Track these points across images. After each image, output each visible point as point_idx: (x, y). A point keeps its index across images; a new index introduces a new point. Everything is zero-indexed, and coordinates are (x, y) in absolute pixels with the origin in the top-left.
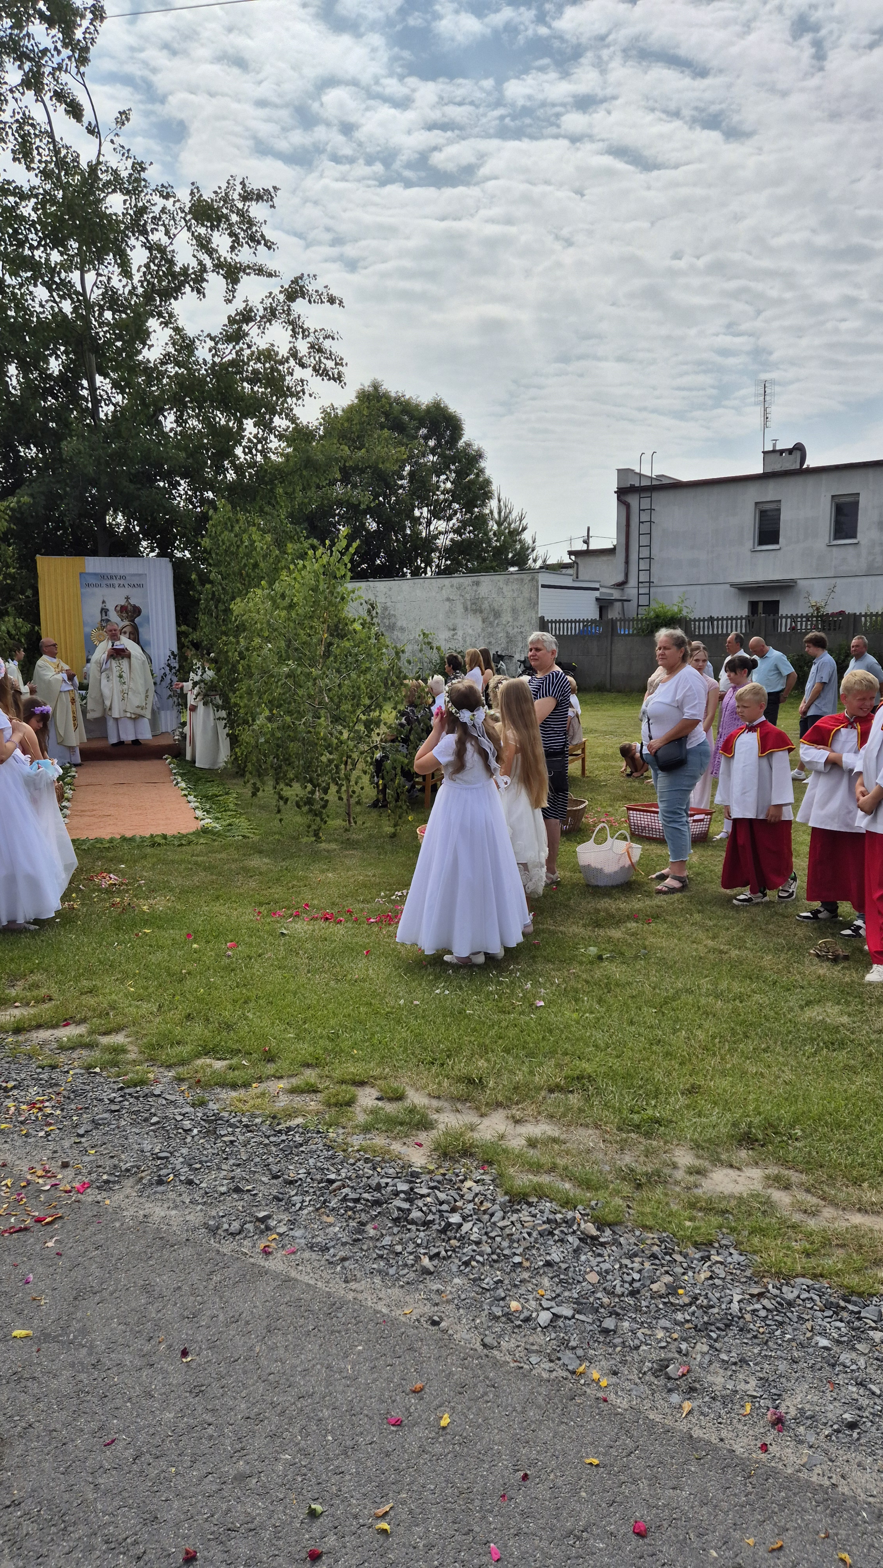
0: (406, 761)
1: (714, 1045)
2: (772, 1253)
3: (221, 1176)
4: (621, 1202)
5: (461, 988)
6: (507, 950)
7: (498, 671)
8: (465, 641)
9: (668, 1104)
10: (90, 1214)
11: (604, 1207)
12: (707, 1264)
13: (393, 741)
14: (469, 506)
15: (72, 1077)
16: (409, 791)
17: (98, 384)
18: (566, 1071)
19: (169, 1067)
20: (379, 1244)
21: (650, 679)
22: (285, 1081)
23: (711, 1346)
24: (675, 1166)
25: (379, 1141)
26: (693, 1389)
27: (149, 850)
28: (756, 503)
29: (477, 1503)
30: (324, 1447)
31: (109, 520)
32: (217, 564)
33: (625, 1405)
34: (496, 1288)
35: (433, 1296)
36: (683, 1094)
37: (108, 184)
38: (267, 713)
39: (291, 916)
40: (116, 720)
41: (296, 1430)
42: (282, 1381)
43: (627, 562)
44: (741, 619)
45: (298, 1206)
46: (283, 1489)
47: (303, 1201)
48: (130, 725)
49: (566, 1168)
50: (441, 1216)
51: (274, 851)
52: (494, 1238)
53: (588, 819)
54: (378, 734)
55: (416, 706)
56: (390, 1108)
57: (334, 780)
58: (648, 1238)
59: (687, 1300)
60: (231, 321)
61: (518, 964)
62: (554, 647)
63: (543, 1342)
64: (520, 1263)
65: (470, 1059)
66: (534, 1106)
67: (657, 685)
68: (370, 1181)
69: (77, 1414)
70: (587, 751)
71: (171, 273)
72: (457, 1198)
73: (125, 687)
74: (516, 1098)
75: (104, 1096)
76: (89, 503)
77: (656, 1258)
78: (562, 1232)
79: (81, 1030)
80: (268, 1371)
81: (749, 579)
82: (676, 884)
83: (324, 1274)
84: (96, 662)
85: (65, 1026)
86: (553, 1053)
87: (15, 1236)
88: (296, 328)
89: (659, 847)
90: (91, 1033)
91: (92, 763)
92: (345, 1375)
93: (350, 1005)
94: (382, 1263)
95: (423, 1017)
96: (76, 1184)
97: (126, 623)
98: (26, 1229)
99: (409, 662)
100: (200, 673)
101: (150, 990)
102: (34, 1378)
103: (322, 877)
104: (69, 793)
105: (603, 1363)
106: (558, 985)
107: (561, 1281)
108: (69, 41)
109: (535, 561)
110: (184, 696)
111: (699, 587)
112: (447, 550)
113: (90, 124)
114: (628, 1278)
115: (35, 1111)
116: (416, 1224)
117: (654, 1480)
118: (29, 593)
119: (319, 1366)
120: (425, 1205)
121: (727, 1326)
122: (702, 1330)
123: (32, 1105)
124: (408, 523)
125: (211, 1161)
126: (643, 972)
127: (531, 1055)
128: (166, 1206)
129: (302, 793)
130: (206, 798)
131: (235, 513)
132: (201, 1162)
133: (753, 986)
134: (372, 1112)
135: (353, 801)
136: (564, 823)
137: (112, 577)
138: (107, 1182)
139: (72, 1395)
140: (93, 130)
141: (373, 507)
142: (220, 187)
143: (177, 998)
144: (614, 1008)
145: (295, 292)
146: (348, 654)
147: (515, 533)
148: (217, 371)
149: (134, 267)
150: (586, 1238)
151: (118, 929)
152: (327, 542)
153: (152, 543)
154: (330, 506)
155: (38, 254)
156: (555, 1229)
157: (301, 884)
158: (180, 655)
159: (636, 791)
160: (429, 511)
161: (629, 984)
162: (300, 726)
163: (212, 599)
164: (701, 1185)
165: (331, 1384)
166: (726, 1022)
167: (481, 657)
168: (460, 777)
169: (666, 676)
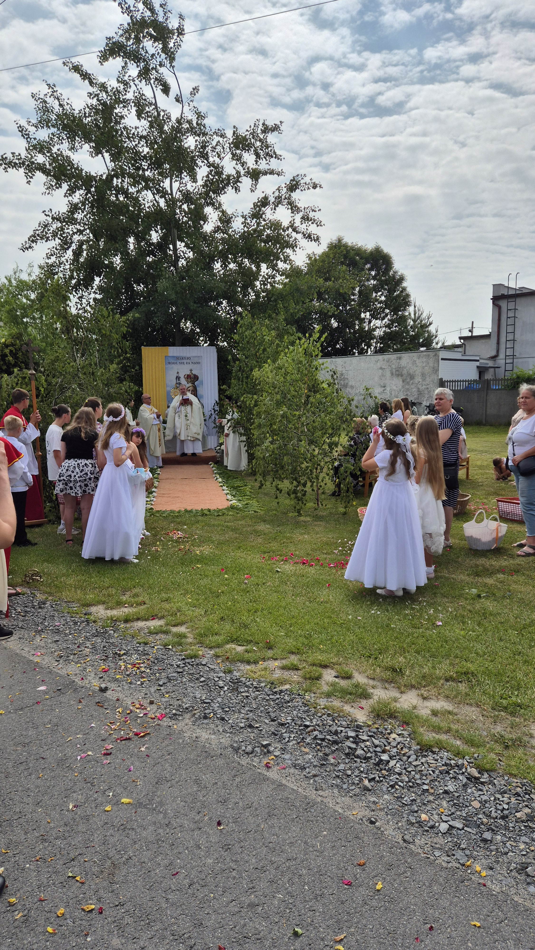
0: (353, 468)
3: (241, 717)
4: (494, 756)
5: (388, 611)
6: (418, 588)
8: (391, 394)
9: (526, 694)
10: (165, 733)
11: (483, 759)
13: (345, 455)
14: (395, 311)
15: (156, 651)
16: (355, 486)
17: (178, 247)
18: (458, 668)
19: (211, 648)
20: (336, 769)
21: (513, 418)
22: (279, 662)
24: (532, 736)
25: (337, 703)
27: (200, 518)
29: (400, 941)
30: (303, 893)
31: (182, 325)
32: (243, 349)
33: (498, 889)
34: (411, 805)
35: (371, 805)
37: (186, 131)
38: (270, 439)
39: (282, 560)
40: (182, 442)
41: (286, 880)
42: (277, 848)
43: (498, 343)
45: (287, 739)
46: (277, 916)
47: (290, 737)
48: (190, 444)
49: (457, 731)
50: (376, 755)
51: (272, 521)
52: (410, 772)
53: (471, 507)
54: (337, 451)
55: (360, 434)
56: (343, 683)
57: (309, 479)
58: (513, 782)
60: (255, 205)
61: (424, 597)
62: (452, 398)
63: (443, 843)
64: (428, 790)
65: (393, 656)
66: (435, 689)
67: (519, 422)
68: (331, 728)
69: (157, 853)
70: (470, 463)
71: (220, 179)
72: (386, 744)
73: (189, 422)
74: (424, 683)
75: (174, 663)
76: (171, 316)
77: (519, 796)
78: (455, 772)
79: (161, 622)
80: (269, 841)
82: (531, 551)
83: (303, 784)
84: (173, 408)
85: (152, 620)
86: (448, 656)
87: (123, 742)
88: (294, 208)
89: (519, 526)
90: (167, 624)
91: (169, 466)
92: (316, 849)
93: (318, 617)
94: (338, 781)
95: (364, 628)
96: (158, 715)
97: (190, 385)
98: (129, 739)
99: (357, 407)
100: (231, 414)
101: (200, 601)
102: (133, 829)
103: (301, 538)
105: (483, 861)
106: (451, 612)
107: (454, 804)
108: (165, 49)
109: (437, 344)
110: (222, 428)
112: (381, 338)
113: (177, 95)
114: (500, 807)
115: (136, 669)
116: (360, 758)
118: (137, 368)
119: (299, 842)
120: (366, 747)
123: (134, 665)
124: (357, 322)
125: (235, 707)
126: (509, 607)
127: (433, 656)
128: (208, 732)
129: (291, 487)
130: (233, 488)
131: (253, 319)
132: (229, 707)
134: (332, 685)
135: (320, 491)
136: (456, 509)
137: (183, 359)
138: (175, 715)
139: (155, 842)
140: (178, 99)
141: (336, 313)
142: (250, 127)
143: (216, 607)
144: (489, 629)
145: (293, 186)
146: (320, 403)
147: (424, 327)
148: (245, 236)
149: (199, 177)
150: (470, 778)
151: (182, 564)
152: (307, 335)
153: (206, 338)
154: (310, 314)
155: (147, 173)
156: (450, 770)
157: (289, 541)
158: (220, 403)
159: (503, 489)
160: (370, 315)
161: (499, 614)
162: (290, 446)
163: (239, 370)
165: (307, 854)
167: (402, 404)
168: (391, 477)
169: (526, 416)
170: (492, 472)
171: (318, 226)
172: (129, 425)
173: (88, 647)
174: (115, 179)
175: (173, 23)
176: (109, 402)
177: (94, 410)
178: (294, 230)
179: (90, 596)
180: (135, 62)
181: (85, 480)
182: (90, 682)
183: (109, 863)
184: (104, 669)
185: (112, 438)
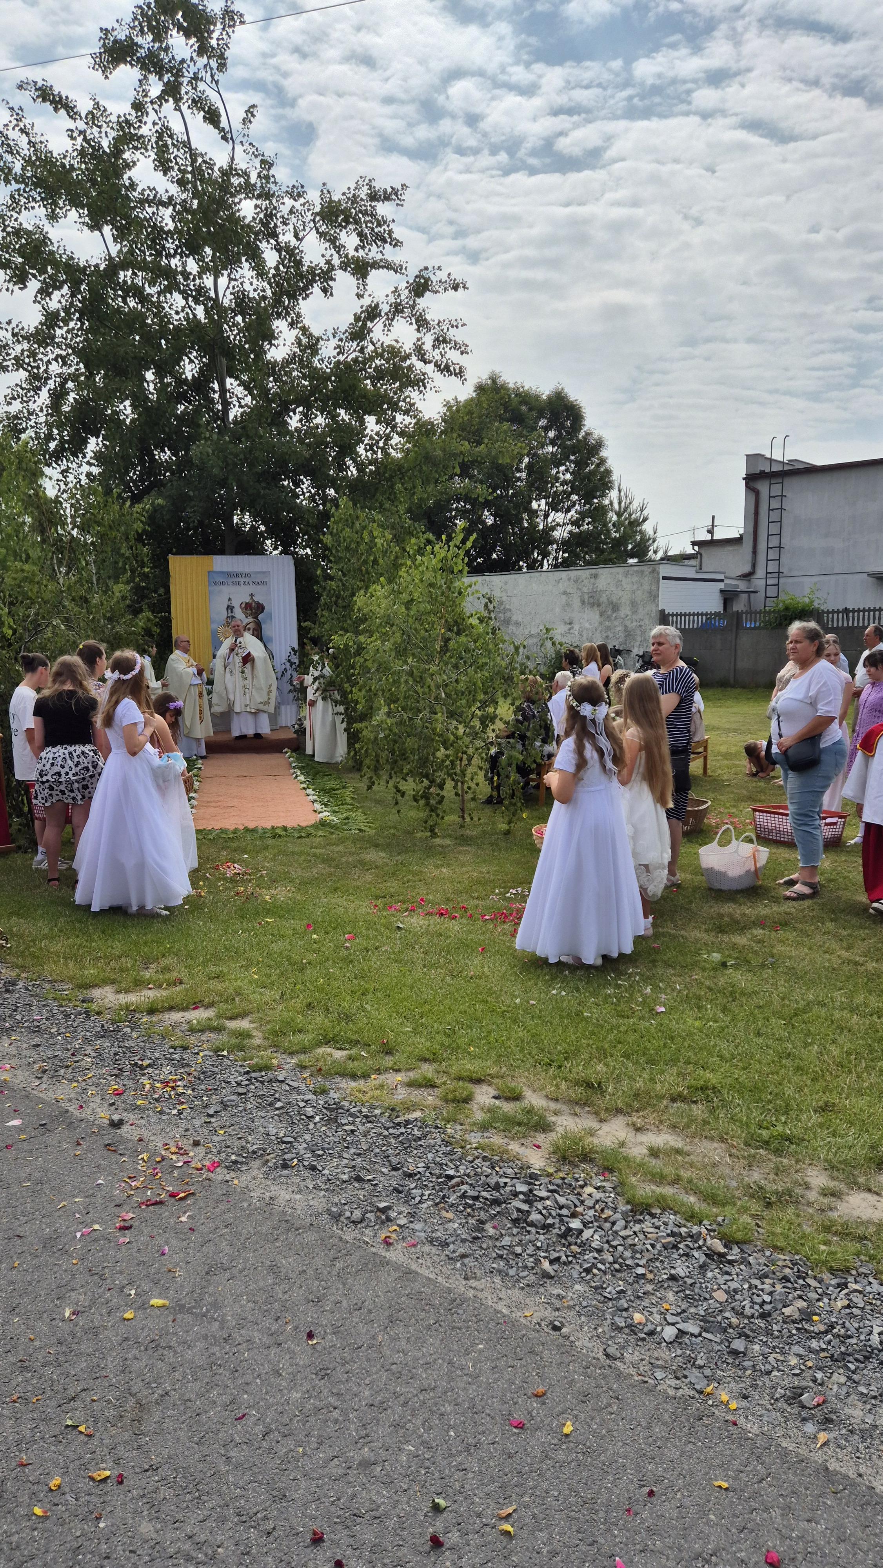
0: (521, 758)
1: (850, 1062)
3: (343, 1164)
4: (749, 1220)
5: (578, 990)
7: (619, 666)
8: (581, 635)
9: (800, 1121)
10: (220, 1192)
11: (731, 1224)
12: (845, 1291)
13: (508, 737)
14: (588, 497)
15: (201, 1059)
16: (523, 788)
17: (228, 386)
18: (690, 1080)
19: (292, 1054)
20: (498, 1244)
21: (779, 675)
22: (403, 1074)
23: (849, 1378)
24: (807, 1187)
25: (497, 1140)
26: (828, 1421)
27: (270, 842)
29: (601, 1514)
30: (446, 1442)
31: (236, 519)
32: (338, 561)
33: (755, 1429)
34: (618, 1298)
35: (553, 1300)
36: (815, 1111)
37: (240, 188)
38: (385, 708)
39: (407, 910)
40: (239, 714)
41: (419, 1422)
42: (405, 1372)
43: (755, 552)
44: (880, 609)
45: (418, 1199)
46: (407, 1480)
47: (423, 1195)
48: (250, 719)
49: (690, 1181)
50: (561, 1221)
51: (389, 845)
52: (616, 1247)
53: (711, 820)
55: (533, 702)
56: (508, 1107)
57: (449, 775)
58: (779, 1259)
59: (822, 1328)
60: (357, 318)
61: (637, 967)
62: (678, 641)
63: (668, 1358)
64: (644, 1275)
65: (588, 1063)
66: (655, 1115)
67: (788, 681)
68: (488, 1180)
69: (211, 1385)
70: (709, 749)
71: (299, 273)
72: (578, 1203)
73: (247, 682)
74: (636, 1105)
75: (231, 1079)
76: (218, 503)
77: (789, 1281)
78: (687, 1246)
79: (210, 1013)
80: (391, 1361)
82: (806, 890)
83: (444, 1270)
85: (195, 1009)
86: (674, 1061)
87: (151, 1208)
88: (422, 323)
89: (787, 850)
90: (219, 1016)
91: (216, 755)
92: (466, 1372)
93: (465, 1002)
94: (502, 1263)
95: (540, 1017)
96: (207, 1163)
97: (250, 619)
98: (161, 1203)
99: (528, 657)
100: (319, 668)
101: (273, 978)
102: (170, 1347)
103: (436, 873)
104: (196, 785)
105: (732, 1385)
106: (680, 991)
107: (686, 1296)
108: (204, 51)
109: (655, 552)
110: (303, 690)
111: (832, 578)
112: (565, 543)
113: (225, 129)
114: (758, 1300)
115: (169, 1089)
116: (536, 1227)
117: (787, 1509)
118: (161, 591)
119: (440, 1361)
120: (545, 1208)
121: (867, 1358)
122: (839, 1360)
123: (166, 1083)
124: (525, 516)
125: (332, 1148)
126: (771, 981)
127: (651, 1062)
128: (290, 1189)
129: (420, 789)
130: (323, 791)
131: (356, 510)
132: (323, 1149)
134: (489, 1110)
135: (468, 796)
136: (685, 824)
137: (238, 576)
138: (235, 1162)
139: (205, 1366)
140: (227, 137)
141: (491, 500)
142: (349, 188)
143: (298, 986)
144: (740, 1017)
145: (421, 287)
146: (466, 650)
147: (635, 524)
148: (340, 370)
150: (711, 1255)
151: (242, 917)
152: (444, 537)
153: (276, 541)
154: (448, 501)
155: (175, 262)
156: (680, 1243)
157: (416, 878)
159: (762, 791)
160: (547, 504)
161: (755, 993)
162: (417, 721)
163: (333, 595)
164: (836, 1208)
165: (453, 1380)
166: (862, 1038)
167: (599, 653)
169: (798, 671)
170: (745, 764)
171: (462, 353)
172: (149, 687)
173: (89, 1055)
174: (121, 271)
175: (215, 6)
178: (421, 358)
179: (91, 972)
180: (156, 73)
182: (93, 1112)
183: (132, 1402)
184: (116, 1090)
185: (120, 708)
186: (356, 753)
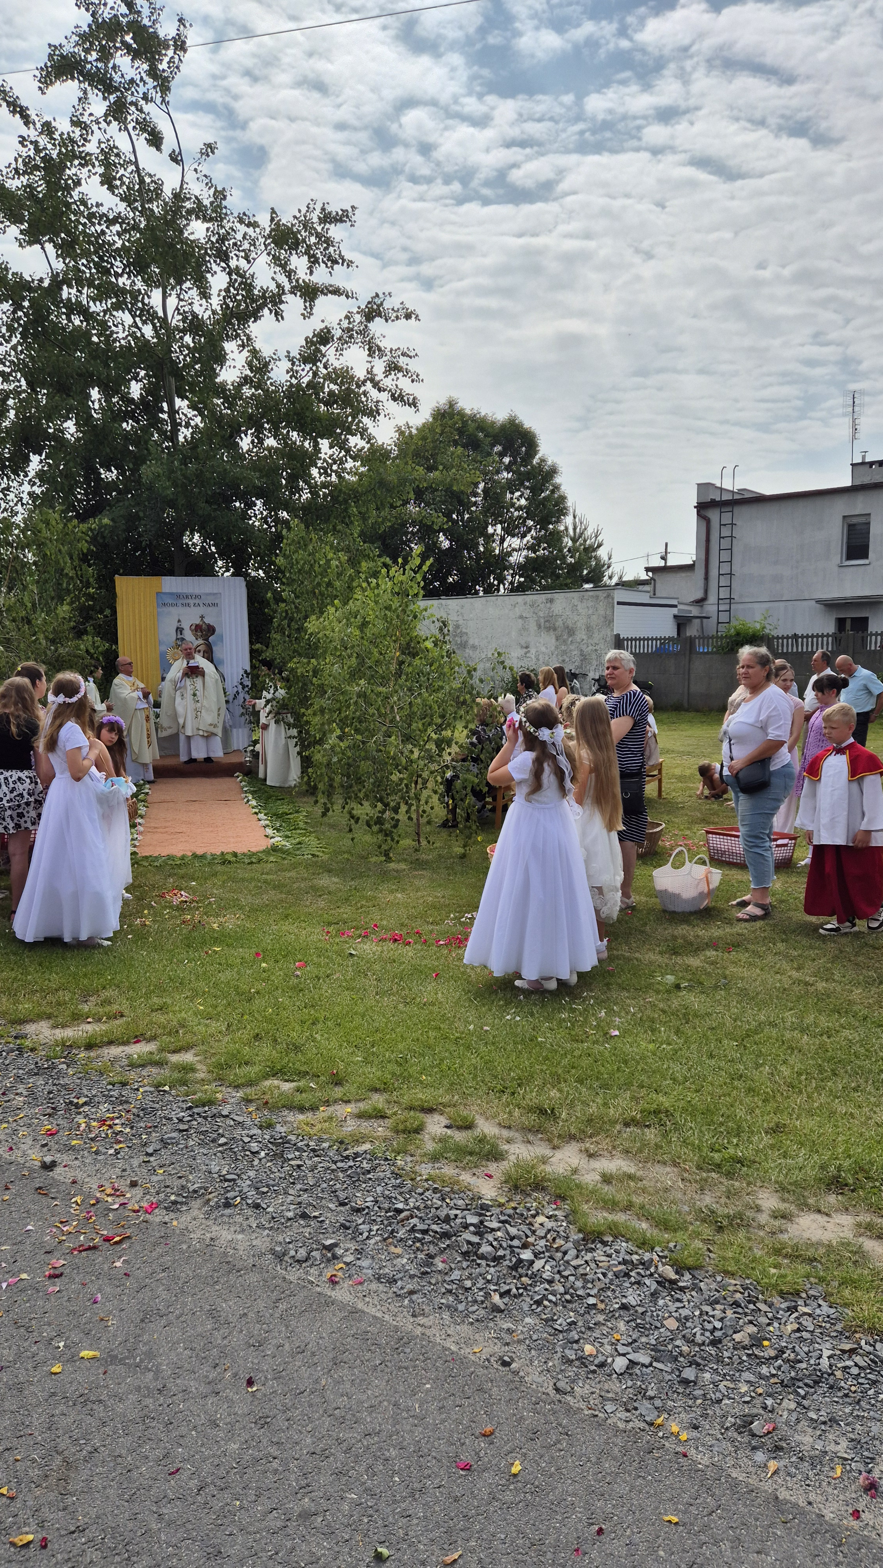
0: (476, 781)
1: (800, 1083)
2: (864, 1307)
3: (288, 1200)
4: (701, 1245)
5: (532, 1015)
6: (581, 975)
7: (572, 690)
8: (538, 660)
9: (751, 1143)
10: (158, 1235)
11: (683, 1250)
12: (795, 1315)
13: (464, 760)
14: (543, 522)
15: (141, 1095)
16: (479, 811)
17: (177, 406)
18: (643, 1104)
19: (237, 1087)
20: (447, 1279)
21: (730, 699)
22: (353, 1105)
23: (799, 1404)
24: (759, 1209)
25: (449, 1171)
26: (778, 1448)
27: (219, 868)
28: (844, 517)
29: (549, 1555)
30: (390, 1488)
31: (186, 539)
32: (290, 582)
33: (706, 1461)
34: (569, 1330)
35: (503, 1335)
36: (766, 1133)
37: (190, 212)
38: (338, 732)
39: (360, 936)
40: (189, 738)
41: (362, 1469)
42: (348, 1417)
43: (706, 578)
44: (828, 636)
45: (366, 1234)
46: (348, 1530)
47: (371, 1230)
48: (202, 743)
49: (642, 1207)
50: (512, 1252)
51: (342, 870)
52: (567, 1277)
53: (665, 842)
54: (450, 754)
55: (487, 725)
56: (459, 1137)
57: (404, 799)
58: (730, 1285)
59: (773, 1353)
60: (309, 341)
61: (591, 991)
62: (632, 666)
63: (618, 1390)
64: (595, 1305)
65: (542, 1088)
66: (608, 1140)
67: (739, 705)
68: (439, 1212)
69: (142, 1440)
70: (664, 772)
71: (250, 296)
72: (529, 1233)
73: (199, 705)
74: (590, 1131)
75: (173, 1115)
76: (167, 524)
77: (739, 1306)
78: (638, 1273)
79: (151, 1047)
80: (334, 1405)
81: (836, 595)
82: (758, 912)
83: (392, 1307)
84: (171, 681)
85: (135, 1042)
86: (628, 1085)
87: (84, 1254)
88: (373, 350)
89: (740, 872)
90: (161, 1050)
91: (165, 780)
92: (412, 1413)
93: (418, 1029)
94: (451, 1298)
95: (493, 1044)
96: (145, 1204)
97: (201, 641)
98: (95, 1248)
99: (481, 681)
100: (272, 691)
101: (219, 1009)
102: (100, 1401)
103: (391, 898)
104: (142, 810)
105: (683, 1415)
106: (634, 1014)
107: (637, 1325)
108: (153, 73)
109: (610, 578)
110: (257, 714)
111: (782, 604)
112: (521, 567)
113: (174, 151)
114: (709, 1327)
115: (106, 1128)
116: (486, 1259)
117: (737, 1541)
118: (108, 612)
119: (385, 1403)
120: (495, 1239)
121: (816, 1383)
122: (789, 1386)
123: (103, 1122)
124: (481, 541)
125: (278, 1185)
126: (723, 1003)
127: (605, 1086)
128: (232, 1229)
129: (372, 812)
130: (277, 816)
131: (308, 532)
132: (268, 1186)
133: (842, 1021)
134: (440, 1140)
135: (423, 820)
136: (640, 846)
137: (187, 597)
138: (175, 1203)
139: (138, 1420)
140: (176, 158)
141: (445, 527)
142: (300, 211)
143: (245, 1017)
144: (693, 1039)
145: (372, 312)
146: (420, 673)
147: (590, 550)
148: (295, 393)
149: (214, 291)
150: (664, 1282)
151: (188, 946)
152: (400, 560)
153: (227, 563)
154: (404, 525)
155: (123, 281)
156: (631, 1270)
157: (370, 904)
158: (253, 674)
159: (715, 813)
160: (503, 529)
161: (709, 1014)
162: (371, 744)
163: (285, 618)
164: (786, 1230)
165: (398, 1423)
166: (813, 1058)
167: (555, 676)
168: (535, 797)
169: (749, 695)
170: (699, 786)
171: (413, 381)
172: (94, 711)
173: (20, 1094)
174: (65, 287)
175: (167, 30)
176: (58, 671)
177: (34, 684)
178: (376, 385)
179: (25, 1006)
180: (99, 90)
181: (19, 806)
182: (24, 1154)
183: (58, 1460)
184: (49, 1130)
185: (63, 732)
186: (309, 778)
